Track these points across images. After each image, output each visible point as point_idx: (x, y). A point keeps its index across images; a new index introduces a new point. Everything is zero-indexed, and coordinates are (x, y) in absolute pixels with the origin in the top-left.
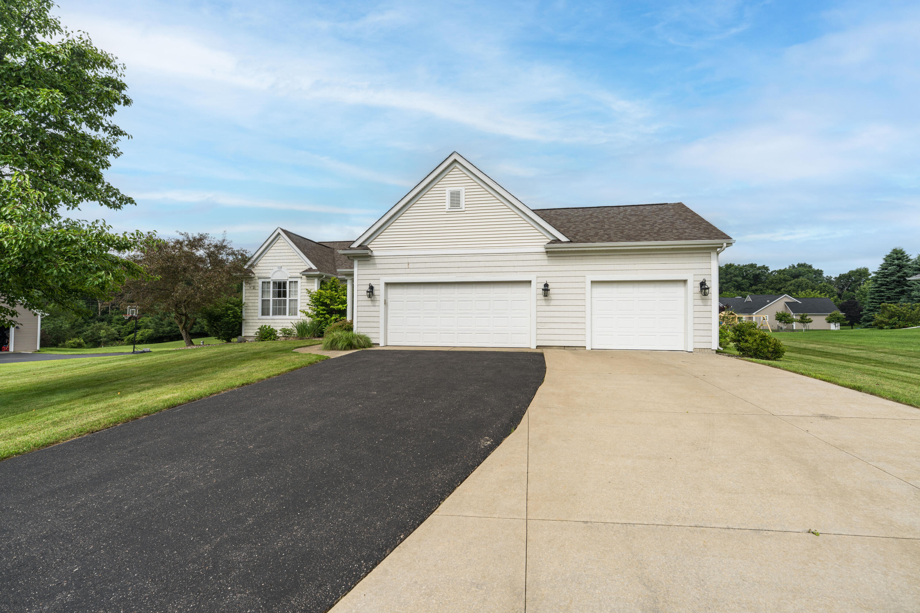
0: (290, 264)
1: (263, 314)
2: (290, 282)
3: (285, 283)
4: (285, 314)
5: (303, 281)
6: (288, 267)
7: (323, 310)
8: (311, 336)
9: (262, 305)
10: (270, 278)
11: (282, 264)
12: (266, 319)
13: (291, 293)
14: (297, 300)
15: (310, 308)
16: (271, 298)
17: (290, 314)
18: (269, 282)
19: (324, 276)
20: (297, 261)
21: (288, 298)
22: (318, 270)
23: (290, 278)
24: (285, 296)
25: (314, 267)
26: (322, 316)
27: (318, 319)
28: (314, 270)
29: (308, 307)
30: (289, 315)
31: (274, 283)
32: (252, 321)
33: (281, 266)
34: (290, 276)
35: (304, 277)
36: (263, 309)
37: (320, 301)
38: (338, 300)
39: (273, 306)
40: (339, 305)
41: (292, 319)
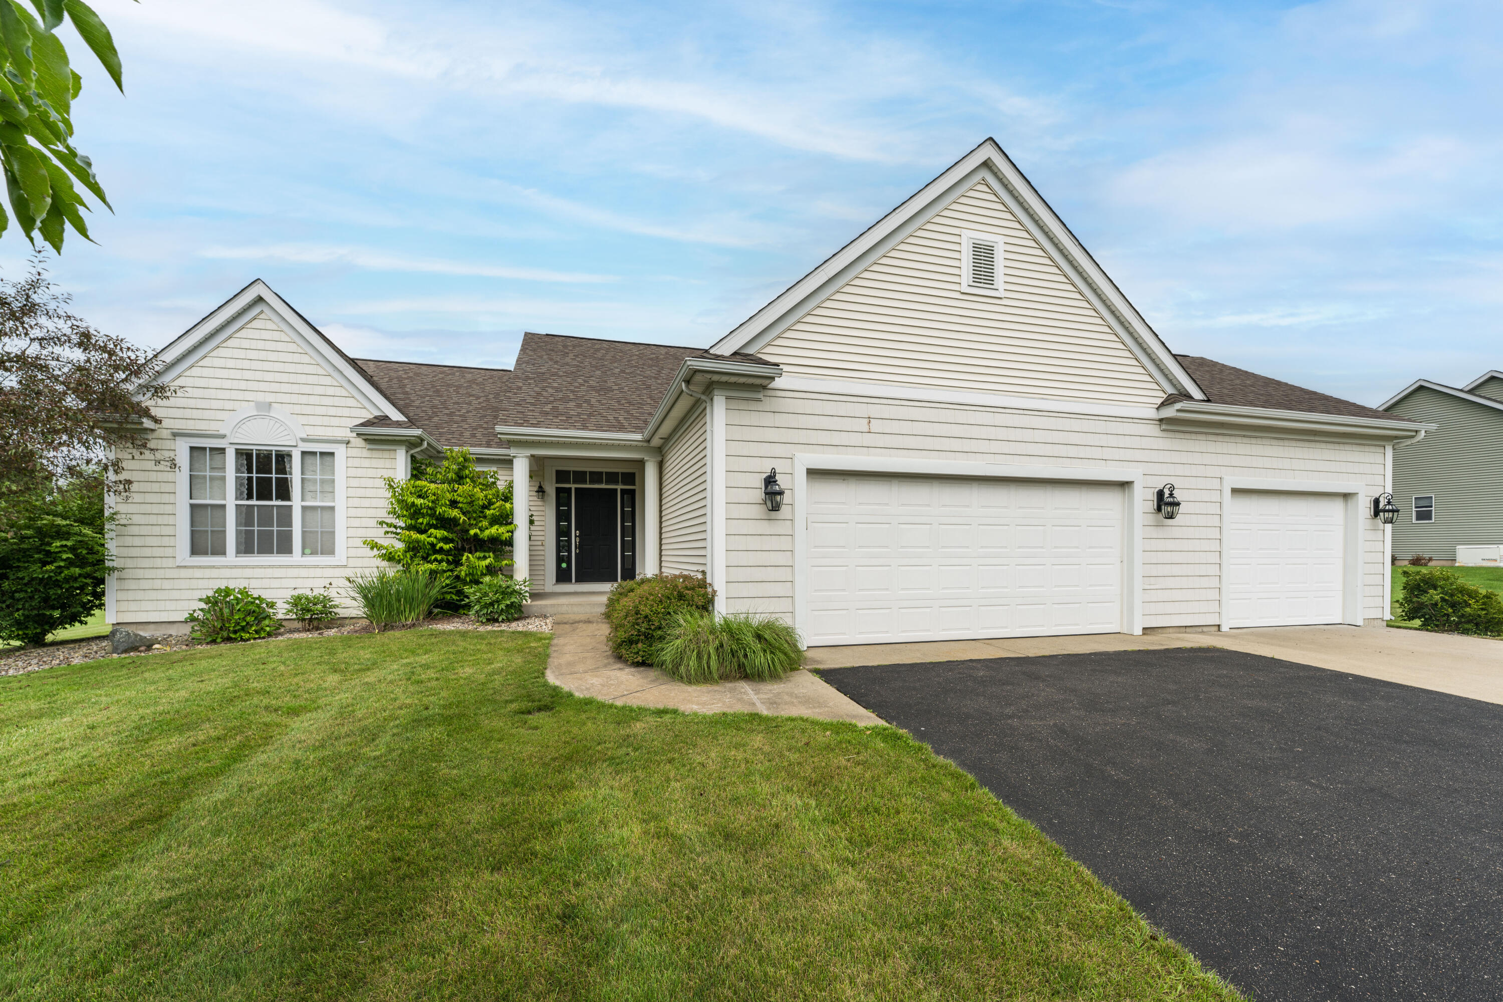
0: (304, 399)
1: (196, 549)
2: (304, 453)
3: (283, 458)
4: (286, 550)
5: (353, 452)
6: (297, 409)
7: (445, 540)
8: (418, 619)
9: (193, 523)
10: (223, 437)
11: (270, 398)
12: (213, 567)
13: (309, 487)
14: (332, 509)
15: (387, 532)
16: (231, 501)
17: (308, 551)
18: (222, 451)
19: (425, 444)
20: (330, 391)
21: (296, 502)
22: (412, 422)
23: (303, 440)
24: (284, 492)
25: (395, 415)
26: (439, 557)
27: (433, 566)
28: (398, 424)
29: (381, 531)
30: (303, 554)
31: (239, 453)
32: (140, 573)
33: (270, 404)
34: (304, 436)
35: (360, 442)
36: (193, 533)
37: (432, 516)
38: (488, 512)
39: (238, 524)
40: (492, 524)
41: (317, 567)
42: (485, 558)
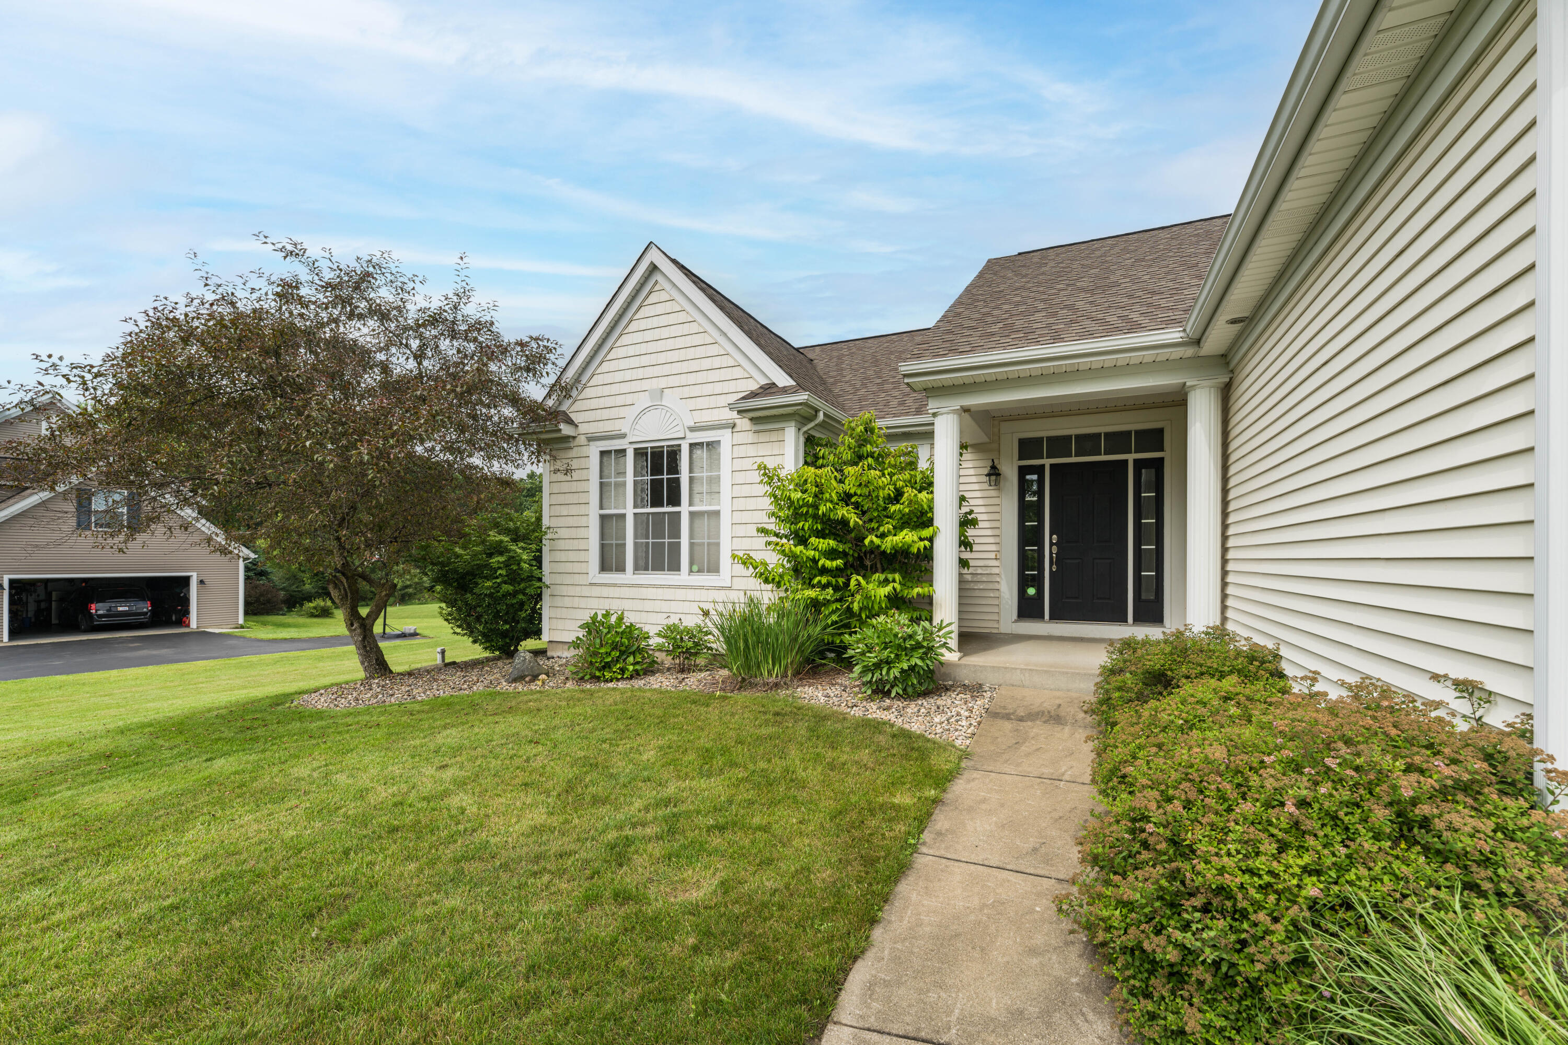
0: (692, 379)
1: (605, 567)
2: (692, 446)
3: (674, 454)
4: (675, 566)
5: (740, 438)
6: (686, 392)
7: (831, 554)
8: (785, 675)
9: (603, 536)
10: (623, 436)
11: (663, 383)
12: (615, 585)
13: (697, 488)
14: (717, 513)
15: (769, 543)
16: (630, 511)
17: (695, 568)
18: (624, 451)
19: (821, 416)
20: (717, 362)
21: (684, 509)
22: (800, 387)
23: (692, 429)
24: (675, 500)
25: (783, 379)
26: (824, 580)
27: (812, 593)
28: (785, 390)
29: (762, 540)
30: (691, 571)
31: (640, 453)
32: (571, 591)
33: (662, 390)
34: (692, 424)
35: (744, 423)
36: (603, 547)
37: (815, 517)
38: (893, 508)
39: (636, 536)
40: (898, 529)
41: (701, 588)
42: (886, 582)
